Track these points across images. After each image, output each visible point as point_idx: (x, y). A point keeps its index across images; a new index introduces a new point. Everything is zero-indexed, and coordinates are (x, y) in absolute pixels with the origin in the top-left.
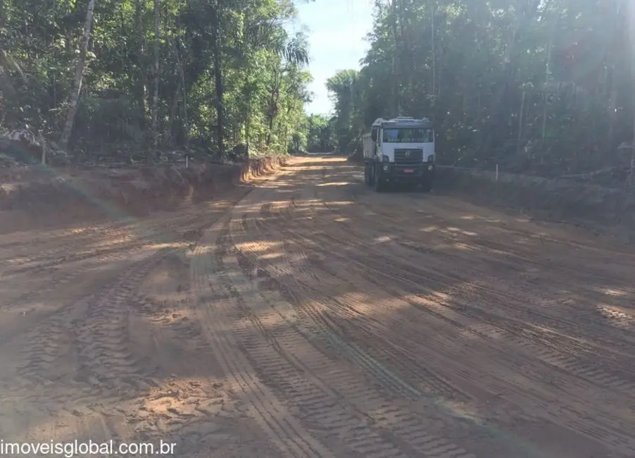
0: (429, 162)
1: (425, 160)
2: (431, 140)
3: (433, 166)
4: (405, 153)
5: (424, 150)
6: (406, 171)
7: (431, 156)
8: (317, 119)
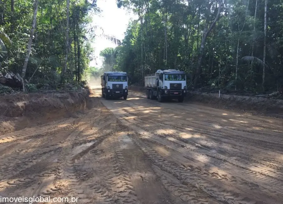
0: (185, 89)
1: (183, 88)
2: (185, 80)
3: (186, 91)
4: (174, 85)
5: (182, 84)
6: (175, 93)
7: (185, 87)
8: (93, 69)
